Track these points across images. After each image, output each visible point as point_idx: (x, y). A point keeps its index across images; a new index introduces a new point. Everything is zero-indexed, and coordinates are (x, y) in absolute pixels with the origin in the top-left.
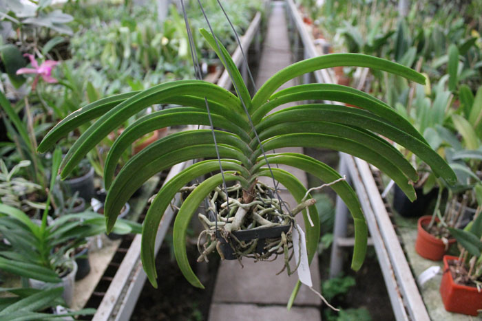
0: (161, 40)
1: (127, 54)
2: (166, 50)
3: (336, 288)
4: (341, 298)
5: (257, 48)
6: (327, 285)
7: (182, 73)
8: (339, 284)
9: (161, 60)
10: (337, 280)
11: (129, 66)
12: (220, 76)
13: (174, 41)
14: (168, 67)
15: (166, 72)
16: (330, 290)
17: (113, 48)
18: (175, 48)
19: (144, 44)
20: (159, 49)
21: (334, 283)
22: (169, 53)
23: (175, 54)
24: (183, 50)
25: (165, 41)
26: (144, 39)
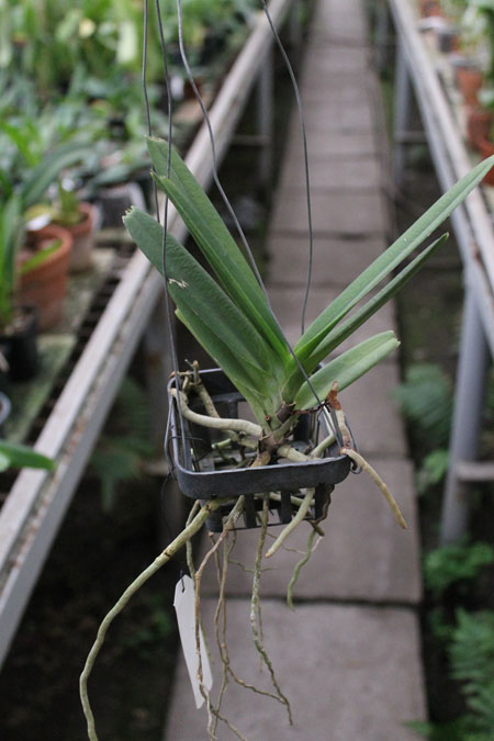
0: (78, 27)
1: (3, 57)
2: (90, 47)
3: (451, 566)
4: (463, 590)
5: (295, 37)
6: (434, 561)
7: (126, 101)
8: (460, 559)
10: (455, 550)
11: (9, 84)
12: (210, 106)
13: (106, 28)
14: (95, 86)
15: (91, 100)
16: (442, 571)
18: (110, 44)
19: (41, 35)
20: (74, 46)
21: (450, 557)
22: (98, 54)
23: (110, 57)
24: (127, 50)
26: (40, 22)
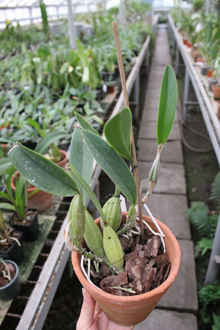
0: (68, 69)
1: (39, 80)
2: (72, 76)
4: (215, 303)
5: (147, 64)
6: (203, 291)
7: (85, 96)
8: (214, 292)
9: (67, 86)
10: (212, 287)
11: (41, 89)
12: (118, 96)
13: (78, 68)
14: (73, 91)
15: (71, 97)
16: (206, 296)
17: (30, 74)
18: (79, 74)
19: (54, 71)
20: (66, 76)
22: (75, 79)
23: (80, 79)
24: (85, 77)
25: (71, 69)
26: (54, 65)
